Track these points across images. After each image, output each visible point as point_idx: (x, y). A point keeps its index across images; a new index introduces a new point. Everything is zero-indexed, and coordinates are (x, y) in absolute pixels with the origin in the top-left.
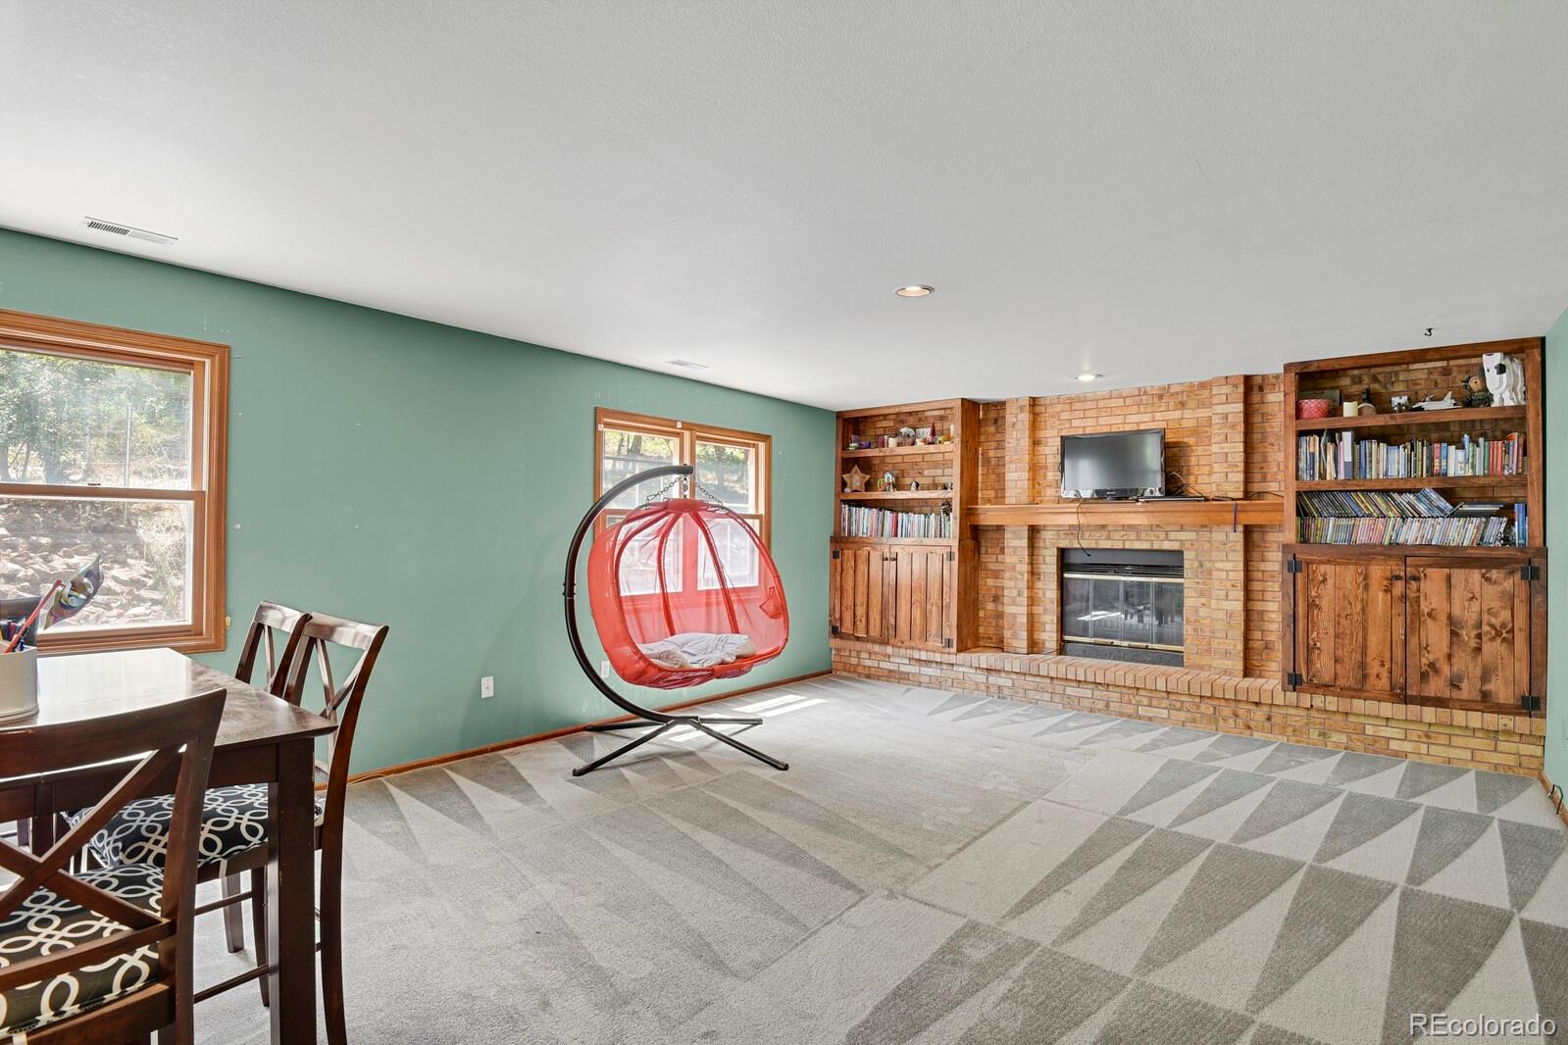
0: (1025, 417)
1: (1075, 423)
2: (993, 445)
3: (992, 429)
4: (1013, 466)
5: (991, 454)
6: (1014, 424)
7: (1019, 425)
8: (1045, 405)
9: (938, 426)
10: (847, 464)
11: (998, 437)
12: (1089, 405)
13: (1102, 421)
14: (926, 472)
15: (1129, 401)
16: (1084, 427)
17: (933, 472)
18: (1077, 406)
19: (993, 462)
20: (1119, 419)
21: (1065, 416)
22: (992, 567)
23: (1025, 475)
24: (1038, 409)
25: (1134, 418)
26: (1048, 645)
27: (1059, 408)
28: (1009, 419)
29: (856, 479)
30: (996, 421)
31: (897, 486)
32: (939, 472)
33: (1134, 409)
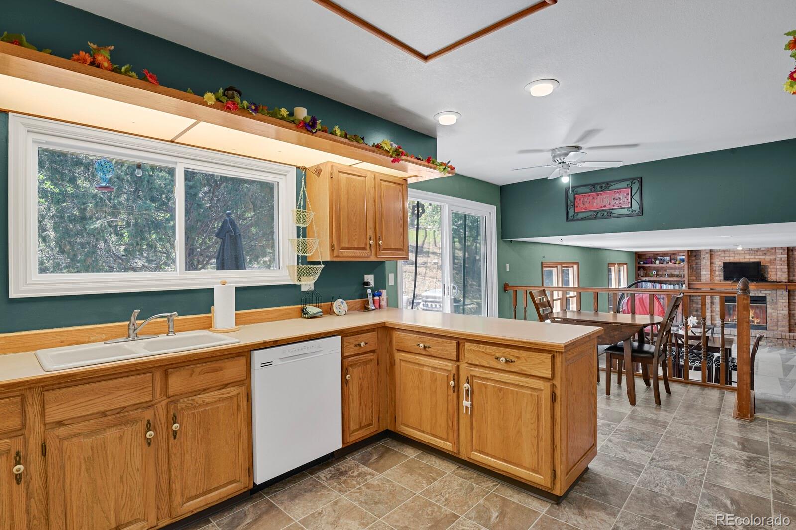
0: (708, 255)
1: (726, 258)
2: (695, 263)
3: (694, 258)
4: (704, 270)
5: (694, 266)
6: (704, 258)
7: (706, 258)
8: (715, 252)
9: (672, 256)
10: (639, 268)
11: (697, 261)
12: (731, 252)
13: (736, 257)
14: (668, 271)
15: (746, 252)
16: (730, 259)
17: (670, 271)
18: (727, 252)
19: (695, 268)
20: (743, 257)
21: (722, 255)
22: (695, 301)
23: (709, 273)
24: (712, 253)
25: (748, 257)
26: (717, 324)
27: (720, 253)
28: (702, 256)
29: (642, 273)
30: (695, 256)
31: (657, 275)
32: (673, 271)
33: (748, 254)
